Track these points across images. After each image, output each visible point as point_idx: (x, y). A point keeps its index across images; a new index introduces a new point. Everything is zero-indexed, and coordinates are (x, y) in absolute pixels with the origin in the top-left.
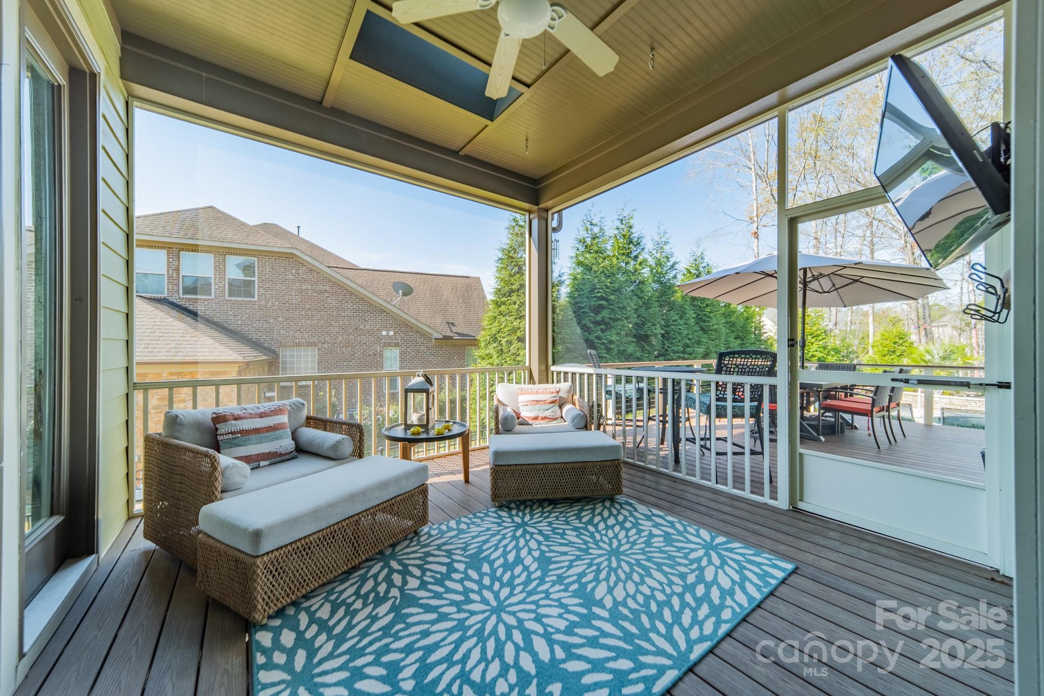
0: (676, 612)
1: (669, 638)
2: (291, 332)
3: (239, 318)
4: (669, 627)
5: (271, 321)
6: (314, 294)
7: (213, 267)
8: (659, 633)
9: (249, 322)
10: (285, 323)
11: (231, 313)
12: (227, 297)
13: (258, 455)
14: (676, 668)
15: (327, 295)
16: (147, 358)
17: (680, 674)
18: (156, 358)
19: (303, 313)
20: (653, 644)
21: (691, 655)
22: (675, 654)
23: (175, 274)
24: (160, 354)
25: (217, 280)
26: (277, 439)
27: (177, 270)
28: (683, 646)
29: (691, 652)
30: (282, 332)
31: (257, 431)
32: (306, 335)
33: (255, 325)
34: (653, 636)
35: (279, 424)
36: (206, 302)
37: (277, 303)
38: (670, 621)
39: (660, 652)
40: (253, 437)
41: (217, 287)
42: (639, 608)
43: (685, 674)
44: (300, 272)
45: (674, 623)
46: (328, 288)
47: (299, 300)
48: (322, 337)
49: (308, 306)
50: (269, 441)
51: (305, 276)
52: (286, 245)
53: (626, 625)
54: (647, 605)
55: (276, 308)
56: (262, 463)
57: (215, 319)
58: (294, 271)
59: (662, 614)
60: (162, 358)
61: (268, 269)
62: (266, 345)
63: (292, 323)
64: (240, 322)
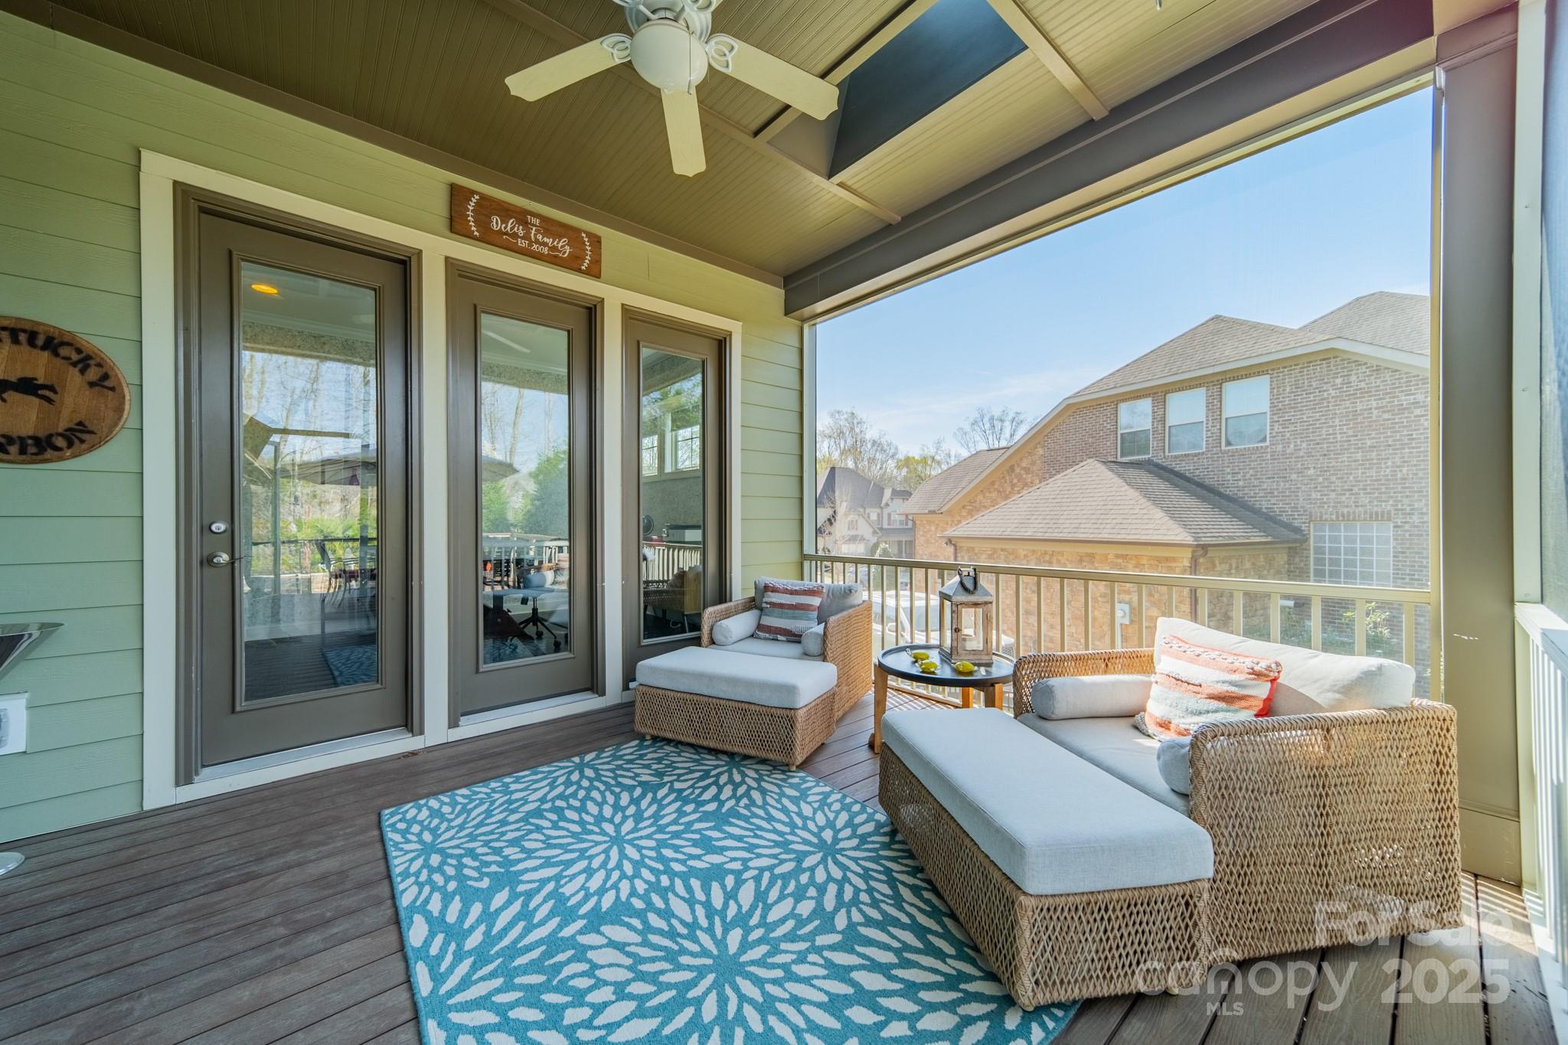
0: (528, 1030)
1: (481, 1003)
2: (1333, 495)
3: (1240, 476)
4: (502, 1010)
5: (1294, 476)
6: (1386, 416)
7: (1204, 404)
8: (498, 991)
9: (1256, 483)
10: (1321, 479)
11: (1228, 470)
12: (1223, 448)
13: (776, 628)
14: (429, 996)
15: (1418, 412)
16: (1092, 536)
17: (417, 996)
18: (1100, 536)
19: (1359, 456)
20: (483, 979)
21: (435, 1024)
22: (451, 1002)
23: (1160, 426)
24: (1105, 531)
25: (1210, 424)
26: (795, 618)
27: (1163, 420)
28: (456, 1017)
29: (439, 1024)
30: (1314, 496)
31: (781, 606)
32: (1364, 499)
33: (1265, 486)
34: (498, 982)
35: (808, 605)
36: (1196, 458)
37: (1304, 445)
38: (512, 1014)
39: (465, 983)
40: (777, 610)
41: (1209, 434)
42: (561, 976)
43: (415, 1004)
44: (1353, 378)
45: (507, 1019)
46: (1420, 397)
47: (1351, 433)
48: (1406, 501)
49: (1369, 443)
50: (790, 618)
51: (1363, 385)
52: (1320, 337)
53: (535, 954)
54: (562, 988)
55: (1302, 454)
56: (780, 637)
57: (1207, 482)
58: (1339, 381)
59: (530, 1006)
60: (1106, 536)
61: (1288, 389)
62: (1284, 518)
63: (1333, 478)
64: (1241, 483)
